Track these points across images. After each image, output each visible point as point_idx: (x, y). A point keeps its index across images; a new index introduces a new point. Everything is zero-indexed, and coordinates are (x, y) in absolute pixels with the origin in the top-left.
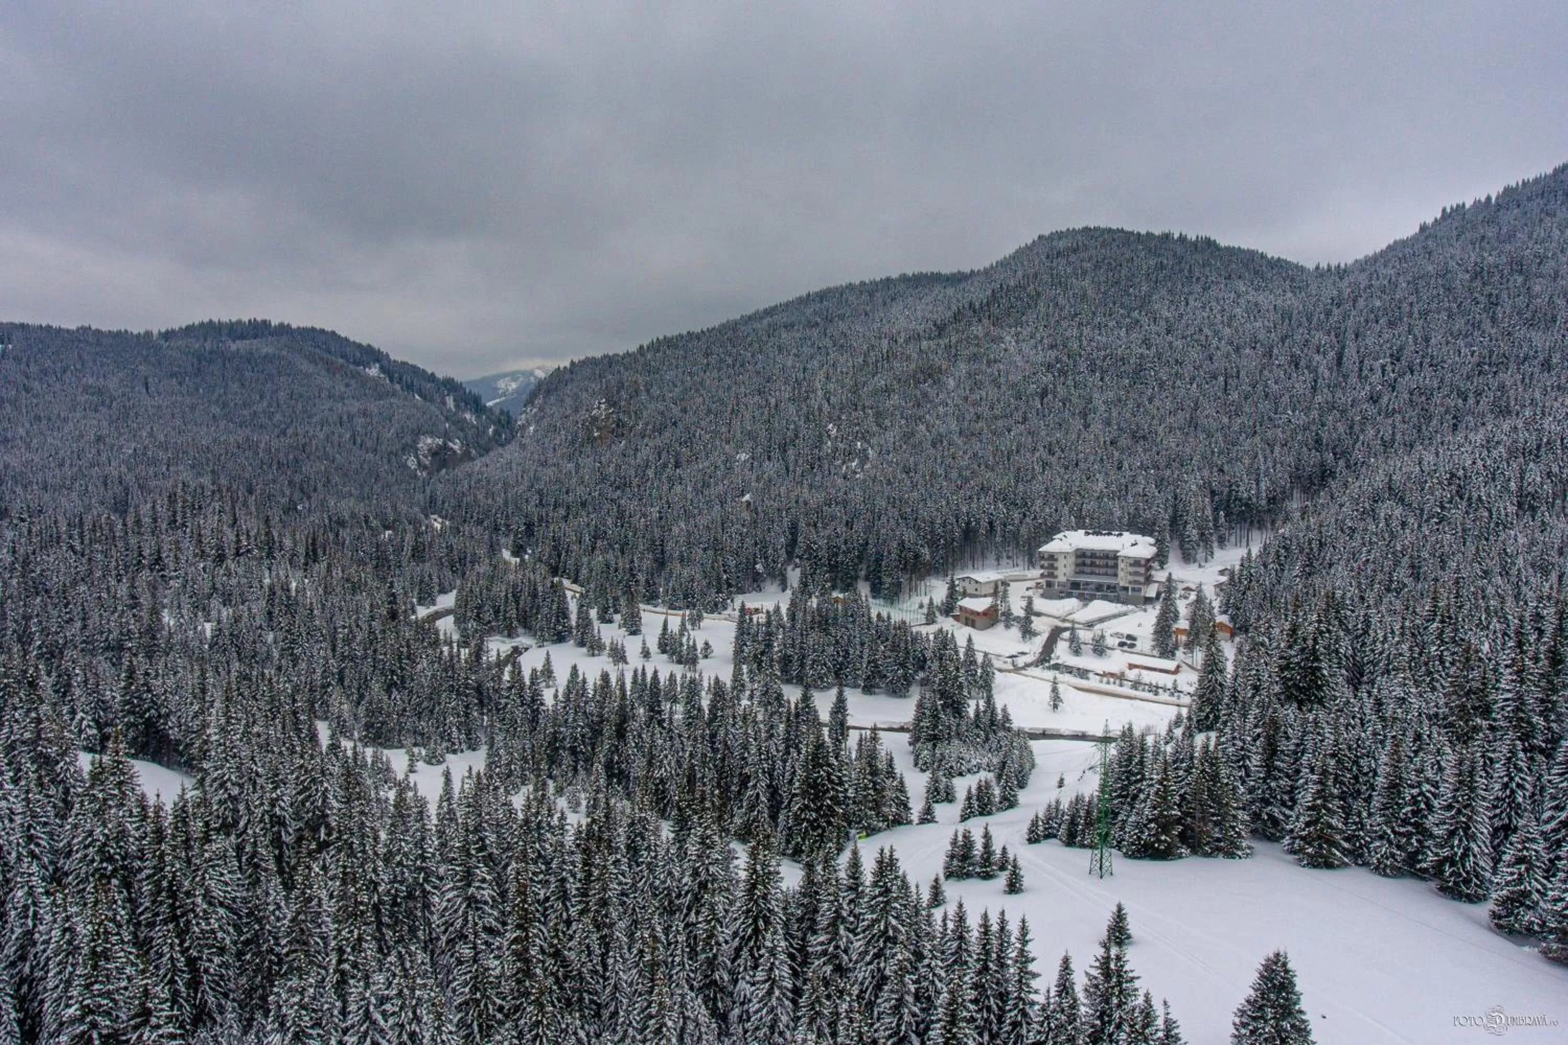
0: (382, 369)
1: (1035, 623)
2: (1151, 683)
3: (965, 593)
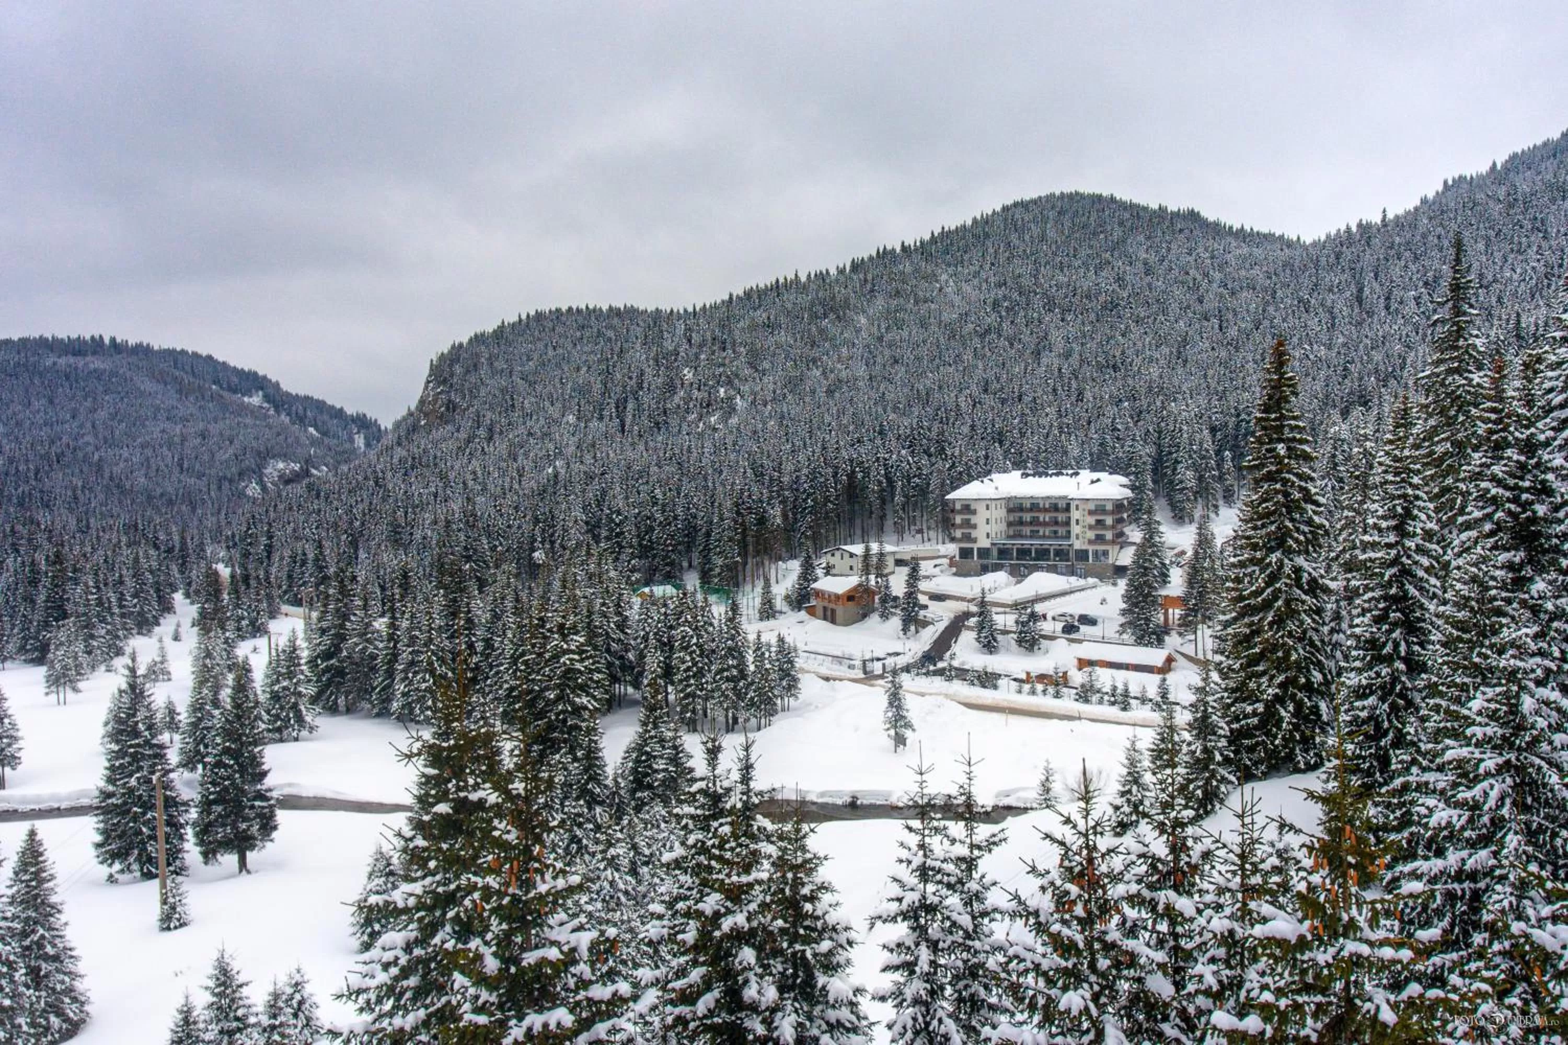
0: (267, 398)
1: (930, 609)
2: (1115, 688)
3: (828, 570)
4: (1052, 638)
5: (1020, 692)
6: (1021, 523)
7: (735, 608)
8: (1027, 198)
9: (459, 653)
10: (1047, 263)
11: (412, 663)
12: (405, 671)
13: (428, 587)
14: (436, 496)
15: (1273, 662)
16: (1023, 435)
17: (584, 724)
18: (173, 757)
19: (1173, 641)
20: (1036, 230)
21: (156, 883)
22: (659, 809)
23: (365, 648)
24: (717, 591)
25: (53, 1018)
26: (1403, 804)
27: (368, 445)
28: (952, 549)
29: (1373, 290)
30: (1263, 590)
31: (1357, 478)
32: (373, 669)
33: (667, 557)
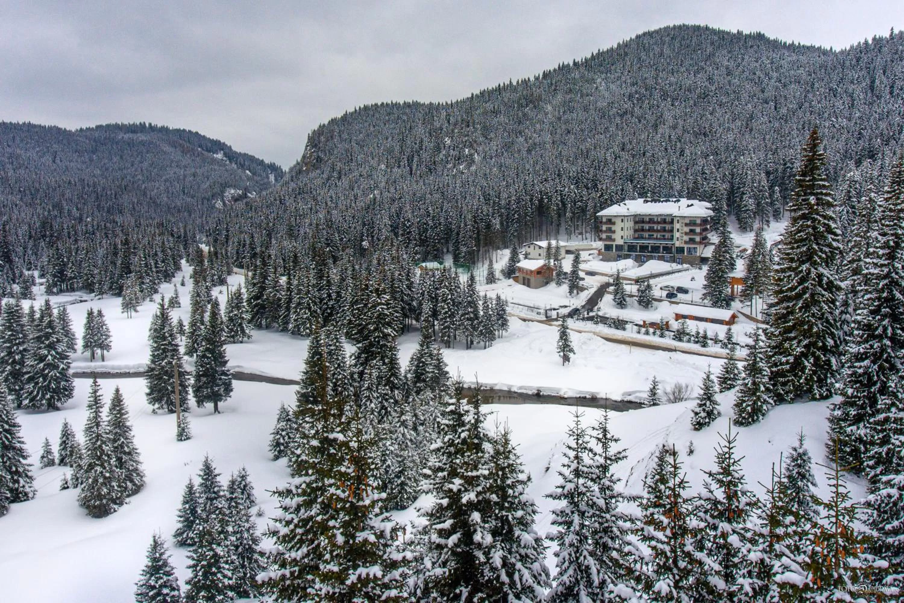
0: (225, 154)
1: (586, 280)
2: (698, 333)
3: (526, 256)
4: (660, 301)
5: (639, 332)
6: (643, 230)
7: (472, 278)
8: (652, 29)
9: (324, 299)
10: (664, 70)
11: (299, 304)
12: (296, 308)
13: (308, 260)
14: (311, 209)
15: (801, 332)
16: (645, 176)
17: (389, 344)
18: (182, 350)
19: (736, 305)
20: (657, 50)
21: (175, 415)
22: (429, 394)
23: (275, 295)
24: (462, 266)
25: (128, 483)
26: (885, 430)
27: (276, 180)
28: (600, 245)
29: (881, 81)
30: (796, 287)
31: (864, 216)
32: (279, 306)
33: (435, 246)
